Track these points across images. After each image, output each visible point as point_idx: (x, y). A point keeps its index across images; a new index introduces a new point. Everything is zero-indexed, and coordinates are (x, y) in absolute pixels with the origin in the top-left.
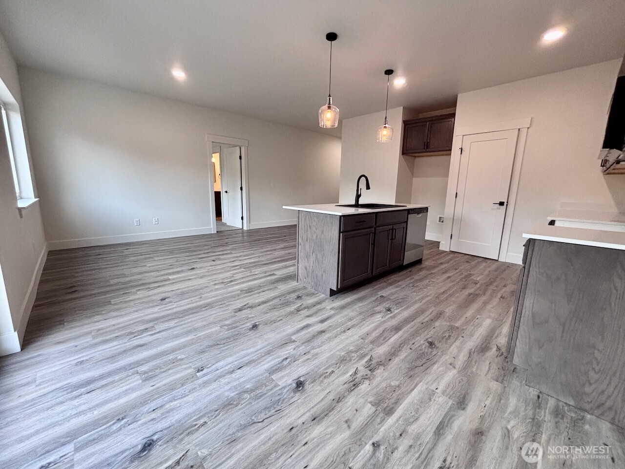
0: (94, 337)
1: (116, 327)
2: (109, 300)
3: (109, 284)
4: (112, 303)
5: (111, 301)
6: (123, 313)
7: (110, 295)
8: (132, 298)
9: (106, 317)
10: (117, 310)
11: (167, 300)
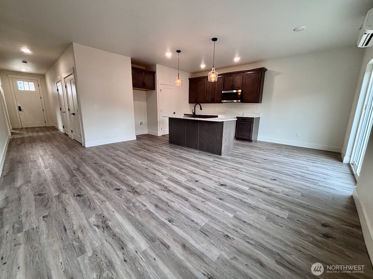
0: (318, 183)
1: (307, 182)
2: (301, 196)
3: (291, 213)
4: (300, 193)
5: (300, 195)
6: (299, 185)
7: (297, 200)
8: (287, 190)
9: (309, 188)
10: (301, 188)
11: (273, 178)
